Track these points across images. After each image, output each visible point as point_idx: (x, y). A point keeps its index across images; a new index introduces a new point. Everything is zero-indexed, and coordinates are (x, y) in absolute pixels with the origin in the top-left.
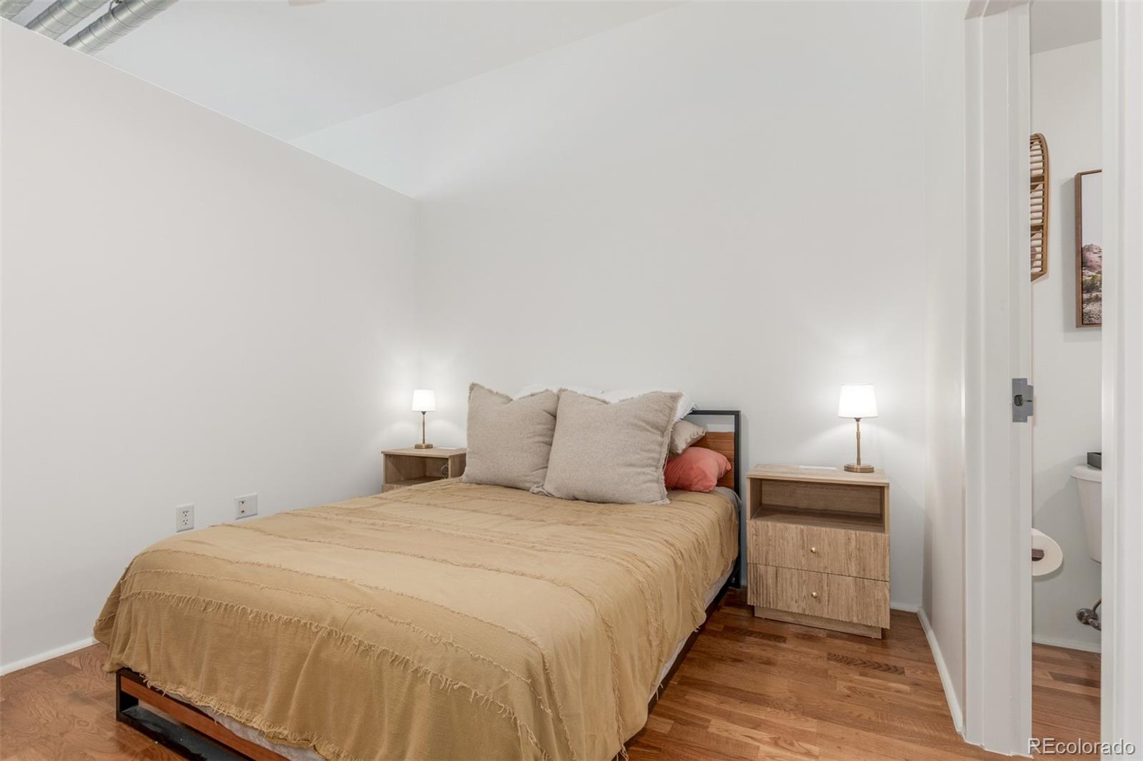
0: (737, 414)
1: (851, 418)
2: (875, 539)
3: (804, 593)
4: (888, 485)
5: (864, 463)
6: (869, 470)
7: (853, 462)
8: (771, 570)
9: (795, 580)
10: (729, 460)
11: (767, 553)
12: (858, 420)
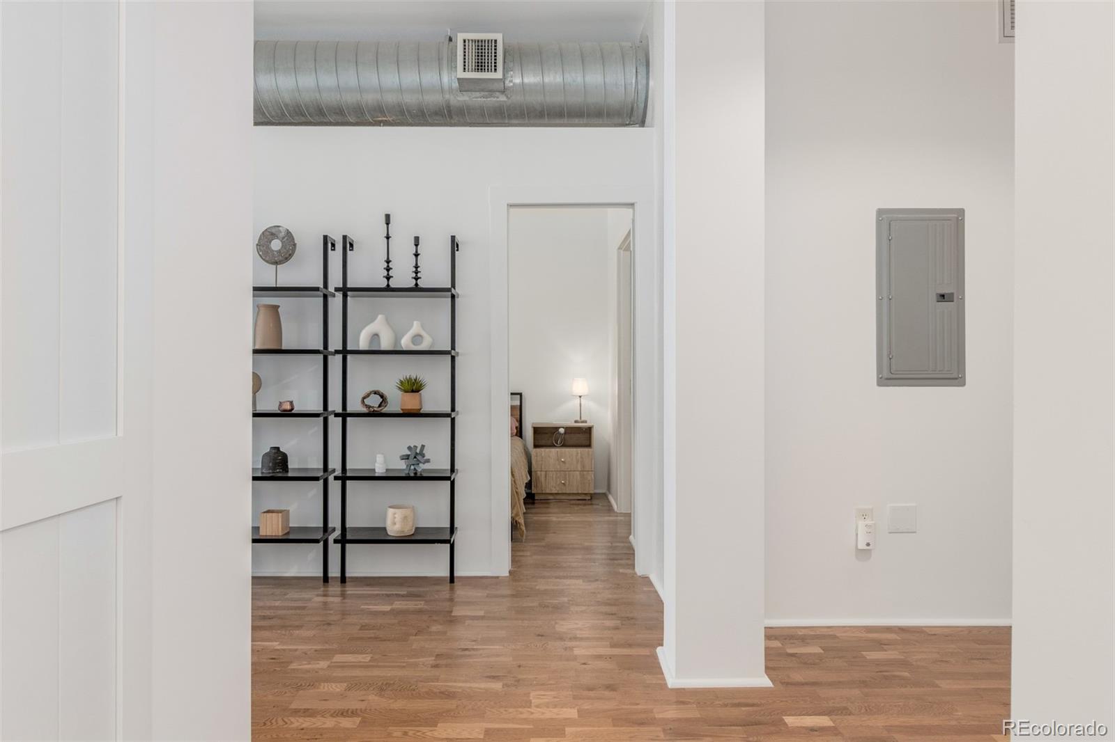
0: (521, 394)
1: (576, 396)
2: (588, 451)
3: (558, 482)
4: (593, 426)
5: (583, 419)
6: (585, 422)
7: (578, 419)
8: (543, 473)
9: (554, 476)
10: (517, 421)
11: (542, 465)
12: (580, 397)
